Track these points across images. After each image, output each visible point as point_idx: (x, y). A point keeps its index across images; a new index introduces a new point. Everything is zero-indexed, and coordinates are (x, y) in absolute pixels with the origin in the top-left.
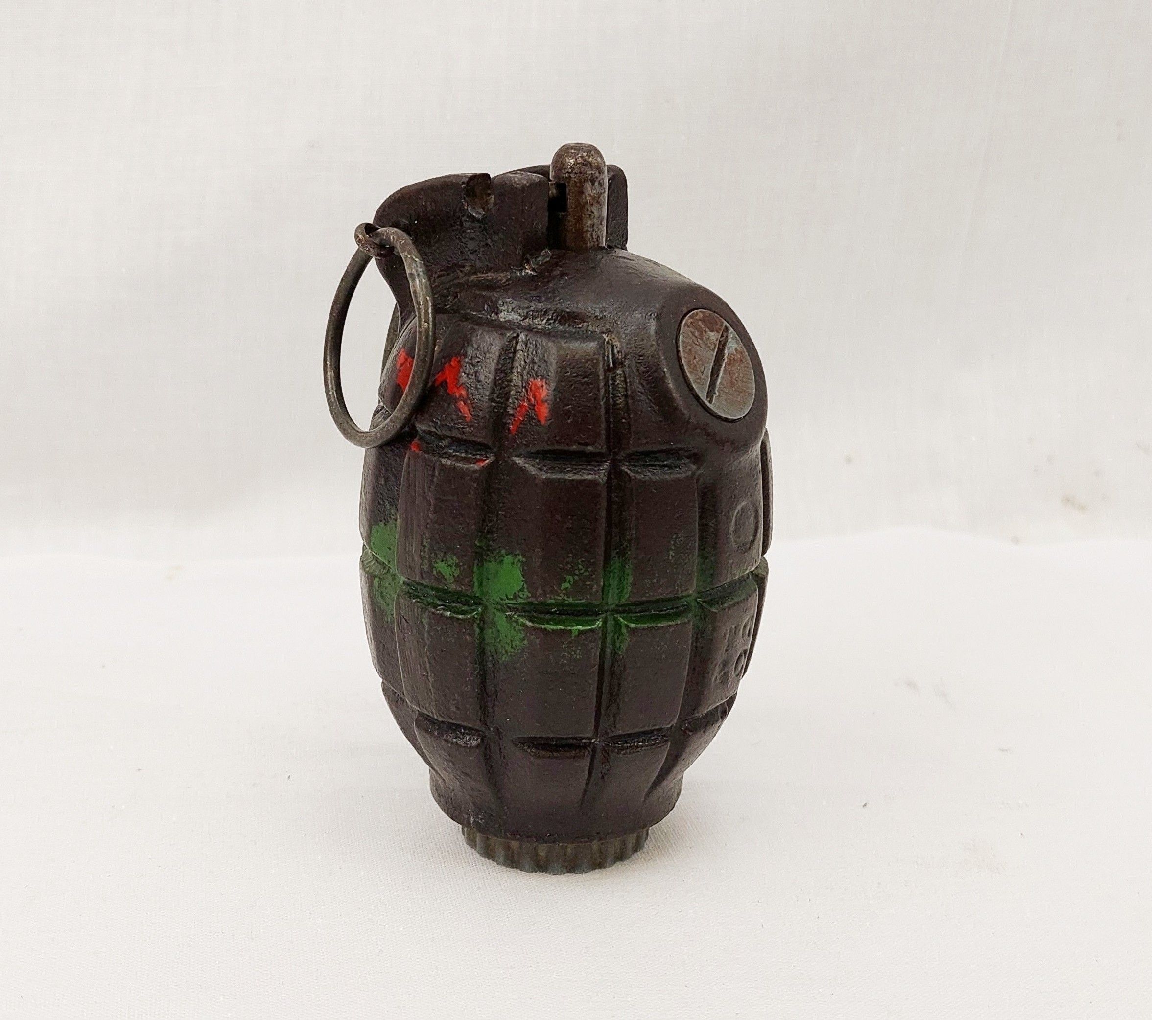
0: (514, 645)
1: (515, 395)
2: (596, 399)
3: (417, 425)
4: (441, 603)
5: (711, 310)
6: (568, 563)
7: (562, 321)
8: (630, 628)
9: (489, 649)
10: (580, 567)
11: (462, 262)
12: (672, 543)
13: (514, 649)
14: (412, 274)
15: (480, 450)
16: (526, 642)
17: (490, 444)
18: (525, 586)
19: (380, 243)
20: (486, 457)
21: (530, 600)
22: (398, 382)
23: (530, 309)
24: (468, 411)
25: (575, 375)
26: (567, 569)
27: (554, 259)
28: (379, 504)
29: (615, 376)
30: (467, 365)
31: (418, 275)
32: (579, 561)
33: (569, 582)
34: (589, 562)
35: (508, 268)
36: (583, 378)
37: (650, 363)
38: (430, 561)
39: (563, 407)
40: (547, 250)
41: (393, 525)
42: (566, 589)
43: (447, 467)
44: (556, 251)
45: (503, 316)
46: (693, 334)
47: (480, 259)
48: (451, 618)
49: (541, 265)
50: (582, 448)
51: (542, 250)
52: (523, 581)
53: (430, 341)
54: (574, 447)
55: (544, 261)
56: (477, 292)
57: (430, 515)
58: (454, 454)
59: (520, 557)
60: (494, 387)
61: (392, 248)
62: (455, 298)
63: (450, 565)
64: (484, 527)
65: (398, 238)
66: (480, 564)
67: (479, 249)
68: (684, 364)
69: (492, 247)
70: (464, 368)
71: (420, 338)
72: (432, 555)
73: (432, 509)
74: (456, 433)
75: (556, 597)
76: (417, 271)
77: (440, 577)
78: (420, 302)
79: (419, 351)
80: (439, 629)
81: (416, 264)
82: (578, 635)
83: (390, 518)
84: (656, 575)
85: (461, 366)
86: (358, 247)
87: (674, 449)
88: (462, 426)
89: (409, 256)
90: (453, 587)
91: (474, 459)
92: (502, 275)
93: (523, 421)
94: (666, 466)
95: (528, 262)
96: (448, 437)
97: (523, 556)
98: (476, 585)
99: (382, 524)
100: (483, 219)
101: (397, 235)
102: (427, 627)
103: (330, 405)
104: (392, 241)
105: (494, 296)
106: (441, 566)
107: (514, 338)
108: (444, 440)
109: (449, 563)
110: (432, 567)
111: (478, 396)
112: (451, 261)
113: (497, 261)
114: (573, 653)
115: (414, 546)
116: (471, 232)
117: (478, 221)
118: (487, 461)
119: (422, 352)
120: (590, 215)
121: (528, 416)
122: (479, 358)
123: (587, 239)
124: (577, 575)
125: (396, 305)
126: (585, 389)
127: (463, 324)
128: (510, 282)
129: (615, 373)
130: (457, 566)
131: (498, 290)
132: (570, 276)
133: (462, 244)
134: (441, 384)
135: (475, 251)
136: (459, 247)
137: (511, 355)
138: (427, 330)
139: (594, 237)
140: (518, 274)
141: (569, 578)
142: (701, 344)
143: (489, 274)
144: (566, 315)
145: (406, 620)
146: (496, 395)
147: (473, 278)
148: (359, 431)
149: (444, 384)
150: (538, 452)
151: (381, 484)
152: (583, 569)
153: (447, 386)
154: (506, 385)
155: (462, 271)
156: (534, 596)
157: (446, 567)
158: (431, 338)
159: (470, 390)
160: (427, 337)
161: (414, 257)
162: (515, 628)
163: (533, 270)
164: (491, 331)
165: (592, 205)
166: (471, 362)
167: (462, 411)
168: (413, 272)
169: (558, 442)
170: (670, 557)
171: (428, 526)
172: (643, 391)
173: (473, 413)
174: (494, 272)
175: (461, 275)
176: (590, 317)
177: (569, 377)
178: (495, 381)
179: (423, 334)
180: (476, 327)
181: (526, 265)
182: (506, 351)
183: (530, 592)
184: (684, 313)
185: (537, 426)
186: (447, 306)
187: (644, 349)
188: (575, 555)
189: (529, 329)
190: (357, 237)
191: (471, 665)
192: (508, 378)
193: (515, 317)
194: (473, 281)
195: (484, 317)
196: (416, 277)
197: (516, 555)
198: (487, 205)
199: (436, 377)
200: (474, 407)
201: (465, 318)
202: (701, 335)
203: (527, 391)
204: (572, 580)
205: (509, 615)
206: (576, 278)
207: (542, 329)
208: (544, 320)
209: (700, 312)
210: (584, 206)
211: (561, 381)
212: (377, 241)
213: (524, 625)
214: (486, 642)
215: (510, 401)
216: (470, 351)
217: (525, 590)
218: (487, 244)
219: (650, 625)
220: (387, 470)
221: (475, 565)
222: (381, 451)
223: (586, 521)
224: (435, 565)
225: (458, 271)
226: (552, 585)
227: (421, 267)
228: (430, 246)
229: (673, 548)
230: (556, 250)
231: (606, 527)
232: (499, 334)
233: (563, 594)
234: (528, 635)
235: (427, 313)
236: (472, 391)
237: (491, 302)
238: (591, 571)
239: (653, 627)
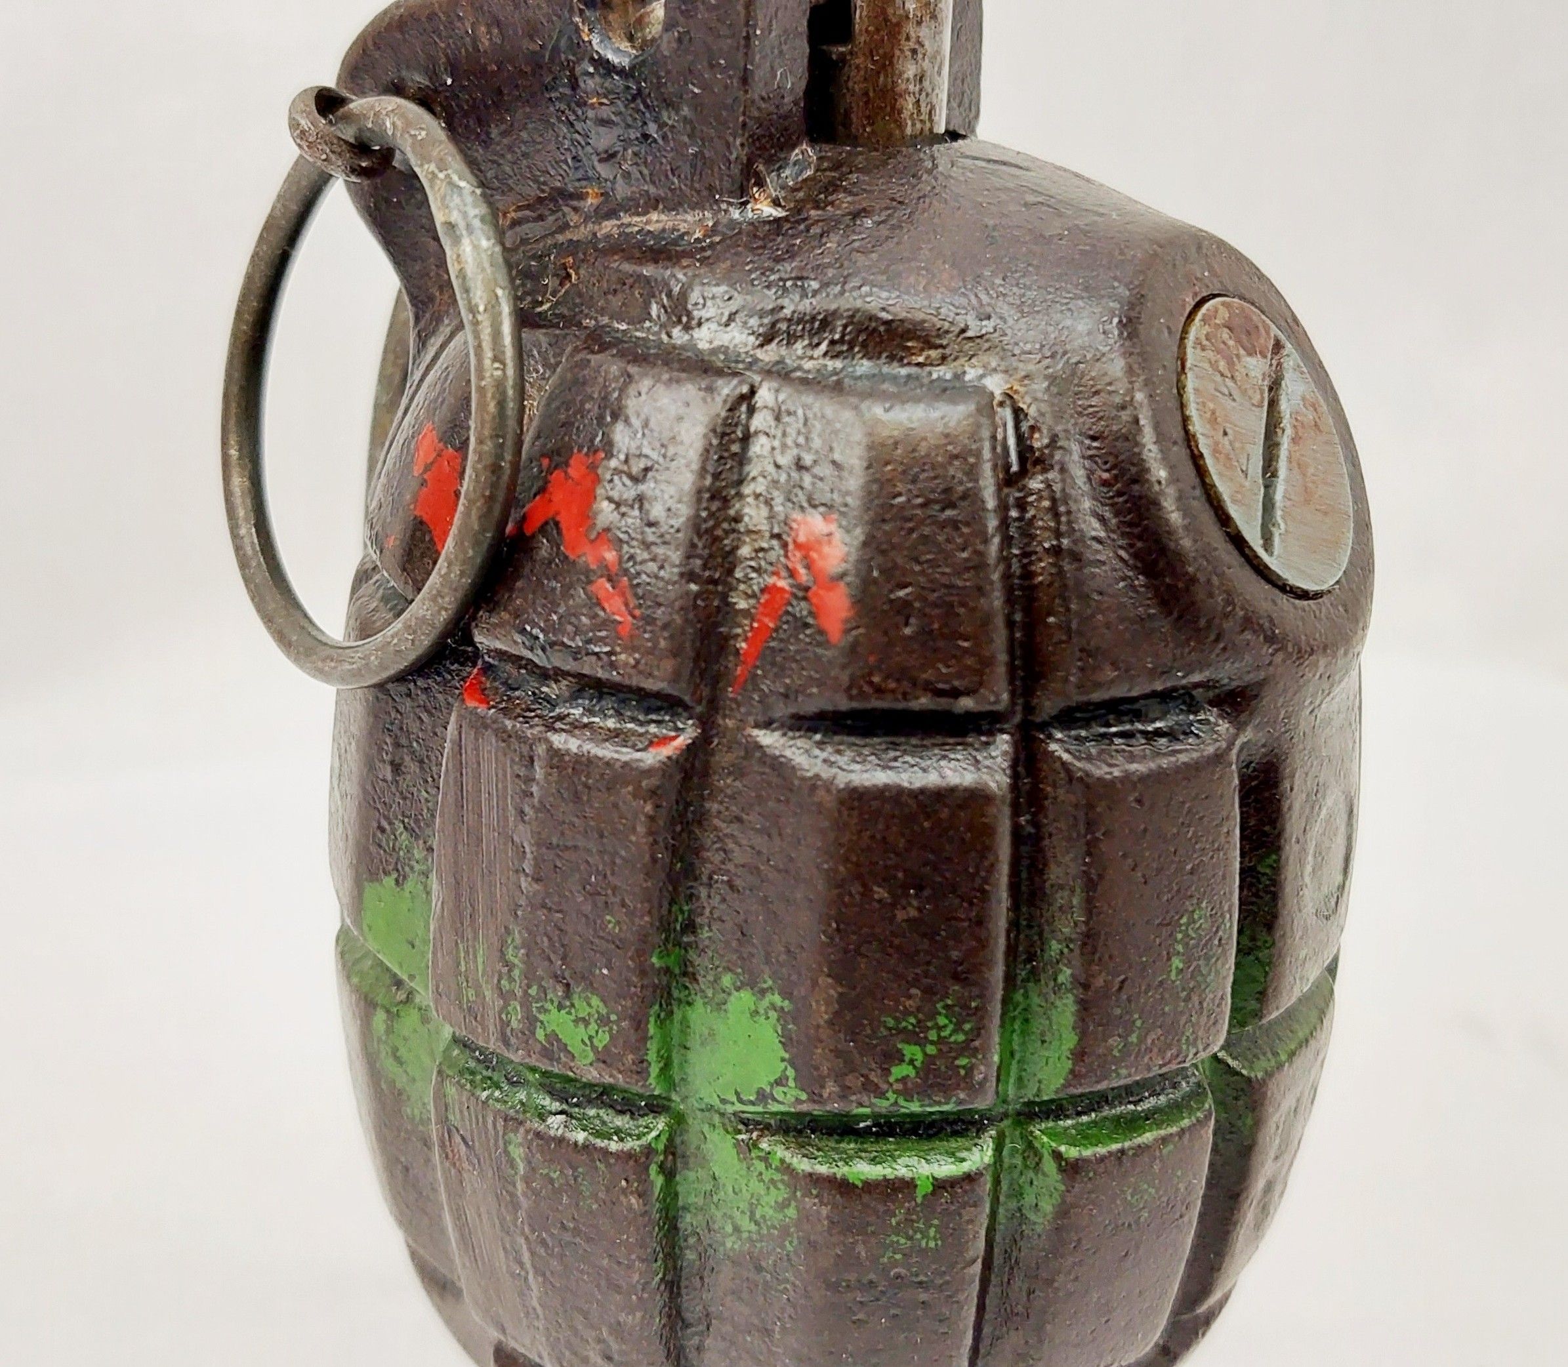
0: (758, 1216)
1: (752, 559)
2: (979, 565)
3: (478, 638)
4: (556, 1106)
5: (1242, 298)
6: (907, 1013)
7: (871, 345)
8: (1066, 1160)
9: (687, 1221)
10: (942, 1021)
11: (577, 184)
12: (1180, 936)
13: (757, 1223)
14: (451, 226)
15: (658, 710)
16: (791, 1212)
17: (687, 698)
18: (791, 1073)
19: (356, 138)
20: (677, 729)
21: (804, 1108)
22: (417, 513)
23: (781, 315)
24: (623, 608)
25: (920, 501)
26: (905, 1028)
27: (825, 170)
28: (383, 830)
29: (1025, 497)
30: (616, 478)
31: (469, 227)
32: (939, 1006)
33: (912, 1062)
34: (965, 1007)
35: (707, 197)
36: (943, 510)
37: (1121, 458)
38: (526, 1002)
39: (891, 591)
40: (804, 146)
41: (420, 887)
42: (903, 1080)
43: (567, 758)
44: (829, 151)
45: (705, 338)
46: (1214, 365)
47: (627, 175)
48: (586, 1147)
49: (794, 190)
50: (943, 703)
51: (794, 147)
52: (783, 1060)
53: (509, 413)
54: (923, 700)
55: (800, 179)
56: (627, 267)
57: (523, 885)
58: (585, 720)
59: (777, 999)
60: (696, 540)
61: (388, 154)
62: (561, 284)
63: (583, 1019)
64: (673, 916)
65: (408, 124)
66: (663, 1015)
67: (625, 150)
68: (1206, 455)
69: (660, 141)
70: (608, 487)
71: (482, 406)
72: (533, 991)
73: (528, 866)
74: (589, 667)
75: (874, 1100)
76: (465, 215)
77: (554, 1047)
78: (477, 306)
79: (480, 442)
80: (555, 1175)
81: (461, 195)
82: (933, 1193)
83: (412, 868)
84: (1138, 1023)
85: (597, 480)
86: (297, 152)
87: (1183, 687)
88: (607, 649)
89: (441, 175)
90: (592, 1075)
91: (641, 735)
92: (689, 218)
93: (776, 630)
94: (1158, 733)
95: (760, 184)
96: (566, 674)
97: (786, 994)
98: (654, 1070)
99: (389, 881)
100: (633, 68)
101: (403, 116)
102: (521, 1167)
103: (243, 564)
104: (390, 133)
105: (678, 280)
106: (557, 1021)
107: (742, 398)
108: (556, 681)
109: (581, 1015)
110: (531, 1021)
111: (652, 567)
112: (545, 183)
113: (676, 181)
114: (919, 1236)
115: (481, 960)
116: (602, 104)
117: (621, 72)
118: (681, 739)
119: (488, 446)
120: (914, 52)
121: (790, 618)
122: (646, 456)
123: (905, 114)
124: (932, 1043)
125: (400, 291)
126: (948, 541)
127: (595, 359)
128: (717, 239)
129: (1024, 486)
130: (603, 1021)
131: (685, 262)
132: (876, 218)
133: (577, 136)
134: (543, 530)
135: (613, 155)
136: (567, 143)
137: (735, 448)
138: (500, 385)
139: (923, 109)
140: (736, 214)
141: (911, 1051)
142: (1233, 393)
143: (654, 216)
144: (882, 329)
145: (463, 1138)
146: (699, 562)
147: (608, 227)
148: (323, 639)
149: (550, 527)
150: (821, 716)
151: (384, 780)
152: (951, 1027)
153: (559, 532)
154: (724, 530)
155: (576, 209)
156: (815, 1098)
157: (572, 1024)
158: (511, 405)
159: (625, 547)
160: (501, 404)
161: (455, 178)
162: (761, 1174)
163: (776, 203)
164: (678, 381)
165: (919, 23)
166: (625, 468)
167: (606, 606)
168: (452, 219)
169: (879, 691)
170: (1173, 973)
171: (519, 913)
172: (1102, 534)
173: (637, 612)
174: (668, 209)
175: (573, 218)
176: (947, 332)
177: (902, 507)
178: (696, 524)
179: (489, 395)
180: (633, 369)
181: (755, 189)
182: (722, 437)
183: (803, 1090)
184: (1188, 309)
185: (819, 644)
186: (541, 303)
187: (1101, 418)
188: (929, 992)
189: (781, 373)
190: (294, 125)
191: (643, 1266)
192: (732, 512)
193: (739, 338)
194: (608, 236)
195: (651, 337)
196: (464, 232)
197: (763, 992)
198: (642, 29)
199: (525, 510)
200: (640, 596)
201: (598, 341)
202: (1231, 364)
203: (785, 546)
204: (919, 1057)
205: (743, 1140)
206: (894, 221)
207: (818, 370)
208: (818, 345)
209: (1223, 304)
210: (898, 24)
211: (884, 521)
212: (349, 134)
213: (786, 1168)
214: (680, 1203)
215: (739, 574)
216: (621, 437)
217: (791, 1083)
218: (646, 136)
219: (1115, 1147)
220: (397, 745)
221: (652, 1020)
222: (381, 696)
223: (957, 901)
224: (541, 1017)
225: (566, 209)
226: (865, 1071)
227: (475, 206)
228: (486, 143)
229: (1180, 948)
230: (826, 147)
231: (1008, 909)
232: (700, 389)
233: (894, 1092)
234: (799, 1194)
235: (497, 334)
236: (632, 551)
237: (669, 295)
238: (971, 1029)
239: (1122, 1151)
